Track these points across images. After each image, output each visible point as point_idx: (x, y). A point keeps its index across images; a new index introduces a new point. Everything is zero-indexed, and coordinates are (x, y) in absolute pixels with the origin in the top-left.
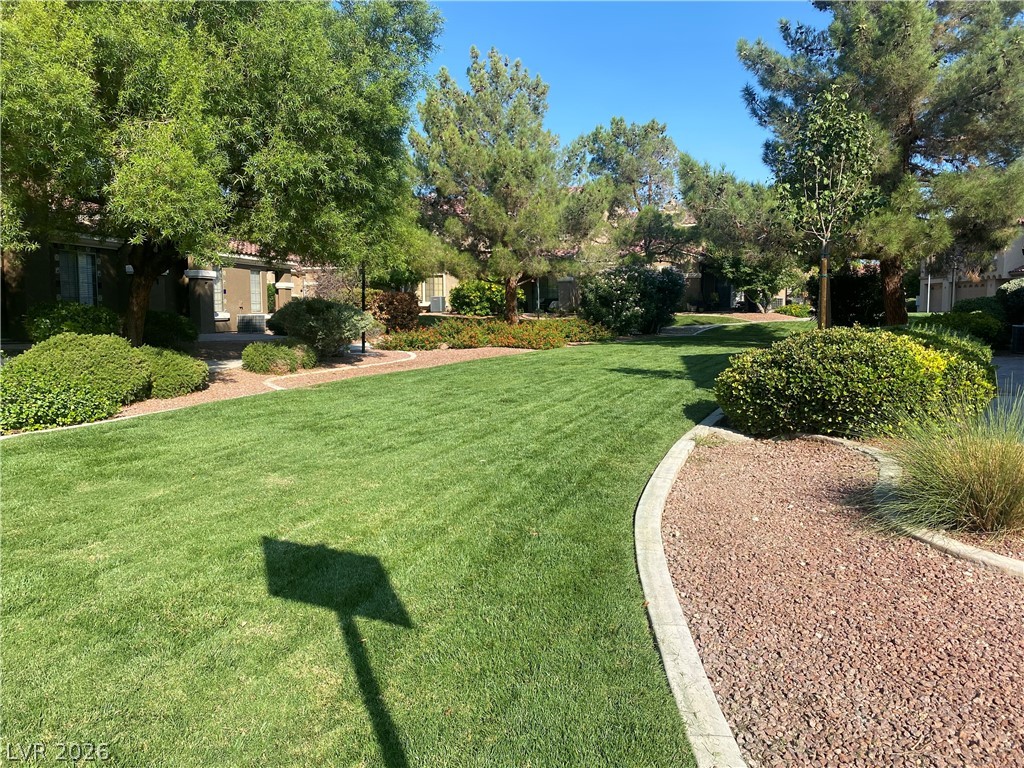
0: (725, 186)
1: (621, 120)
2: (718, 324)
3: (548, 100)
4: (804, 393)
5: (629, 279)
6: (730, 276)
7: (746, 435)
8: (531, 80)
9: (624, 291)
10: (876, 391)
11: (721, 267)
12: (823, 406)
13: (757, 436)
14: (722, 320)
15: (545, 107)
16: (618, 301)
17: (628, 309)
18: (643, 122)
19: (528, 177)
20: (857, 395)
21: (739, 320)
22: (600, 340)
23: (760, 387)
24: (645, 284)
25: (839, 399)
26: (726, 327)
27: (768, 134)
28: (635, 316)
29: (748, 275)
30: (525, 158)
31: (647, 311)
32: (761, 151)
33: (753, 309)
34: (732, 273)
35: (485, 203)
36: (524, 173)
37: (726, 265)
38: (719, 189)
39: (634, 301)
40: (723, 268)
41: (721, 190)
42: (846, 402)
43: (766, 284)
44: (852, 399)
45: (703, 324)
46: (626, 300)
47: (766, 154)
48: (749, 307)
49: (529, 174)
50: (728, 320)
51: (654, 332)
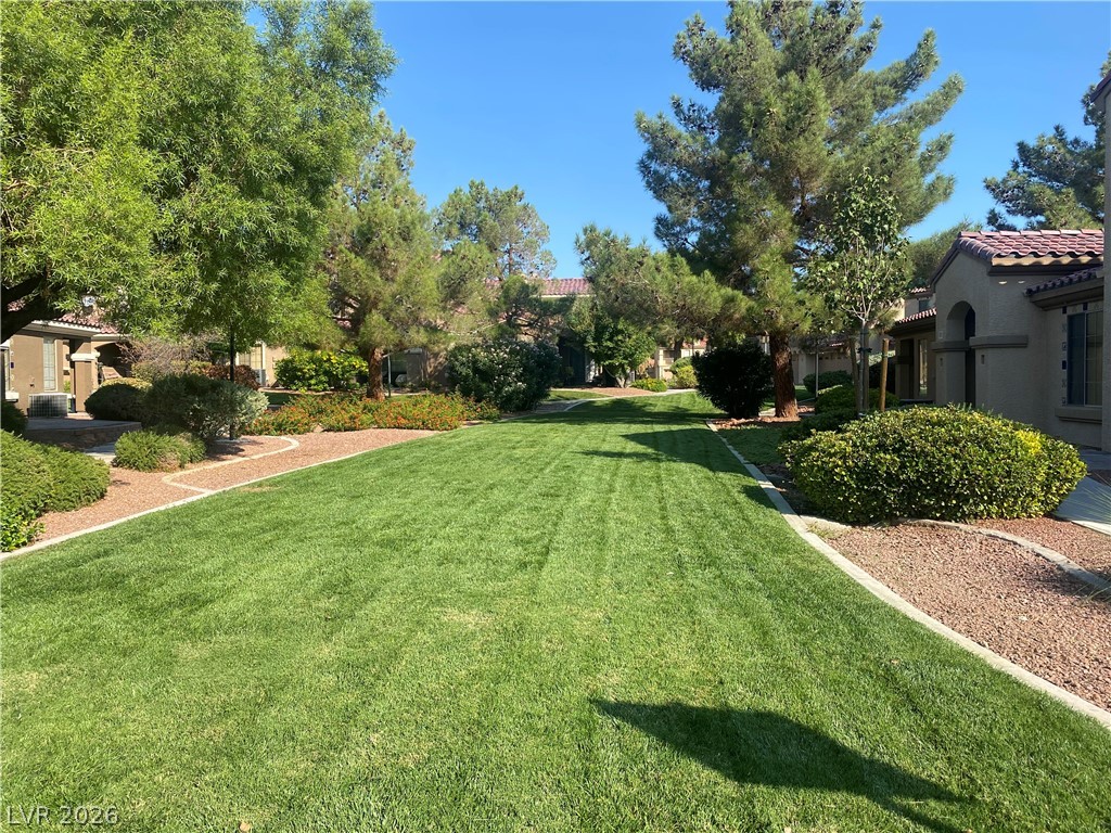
0: (645, 260)
1: (482, 184)
2: (583, 400)
3: (413, 156)
4: (920, 477)
5: (510, 353)
6: (593, 350)
7: (840, 521)
8: (395, 134)
9: (507, 365)
10: (996, 474)
11: (584, 340)
12: (939, 490)
13: (853, 524)
14: (585, 395)
15: (411, 164)
16: (499, 376)
17: (509, 384)
18: (506, 188)
19: (404, 239)
20: (977, 477)
21: (603, 396)
22: (488, 419)
23: (869, 472)
24: (527, 359)
25: (957, 483)
26: (594, 402)
27: (661, 209)
28: (517, 392)
29: (610, 349)
30: (402, 218)
31: (529, 386)
32: (653, 225)
33: (612, 383)
34: (595, 347)
35: (357, 265)
36: (400, 234)
37: (590, 339)
38: (639, 263)
39: (516, 376)
40: (587, 342)
41: (641, 264)
42: (964, 485)
43: (625, 358)
44: (970, 482)
45: (568, 399)
46: (508, 375)
47: (657, 228)
48: (607, 380)
49: (406, 236)
50: (591, 395)
51: (530, 409)
